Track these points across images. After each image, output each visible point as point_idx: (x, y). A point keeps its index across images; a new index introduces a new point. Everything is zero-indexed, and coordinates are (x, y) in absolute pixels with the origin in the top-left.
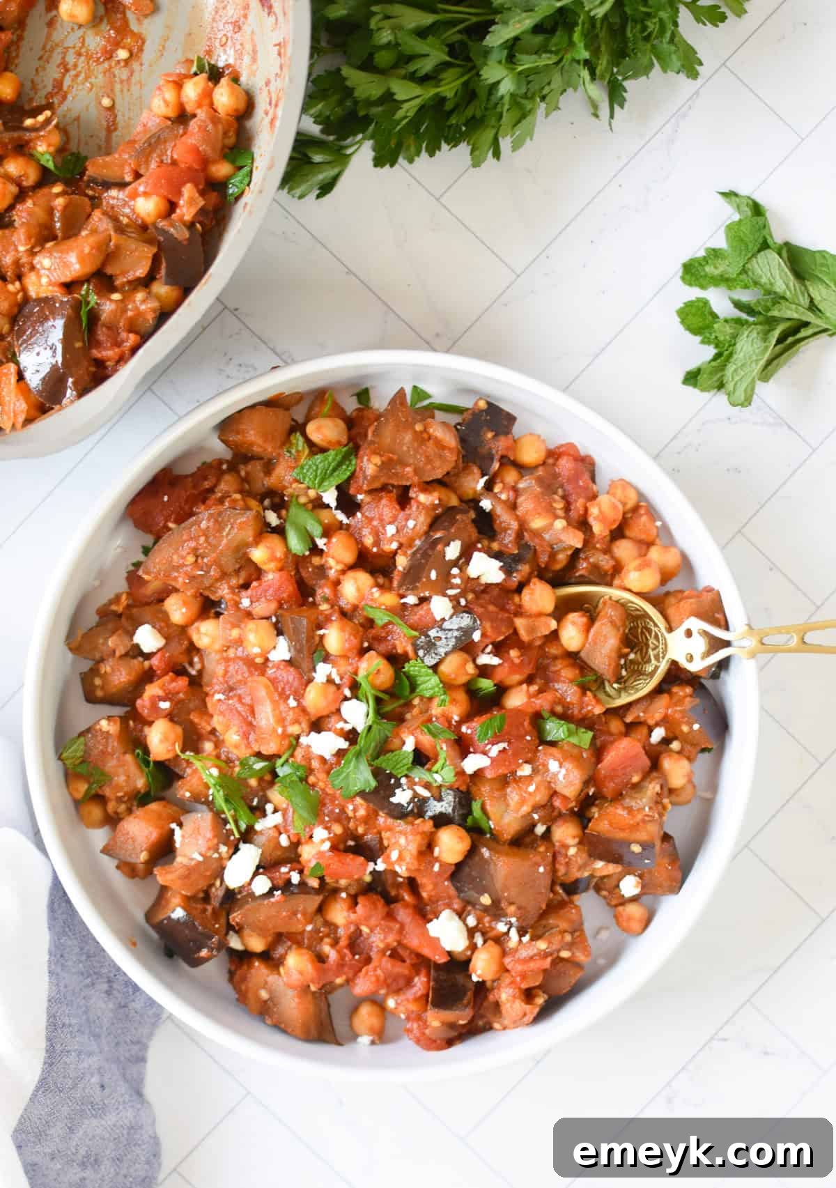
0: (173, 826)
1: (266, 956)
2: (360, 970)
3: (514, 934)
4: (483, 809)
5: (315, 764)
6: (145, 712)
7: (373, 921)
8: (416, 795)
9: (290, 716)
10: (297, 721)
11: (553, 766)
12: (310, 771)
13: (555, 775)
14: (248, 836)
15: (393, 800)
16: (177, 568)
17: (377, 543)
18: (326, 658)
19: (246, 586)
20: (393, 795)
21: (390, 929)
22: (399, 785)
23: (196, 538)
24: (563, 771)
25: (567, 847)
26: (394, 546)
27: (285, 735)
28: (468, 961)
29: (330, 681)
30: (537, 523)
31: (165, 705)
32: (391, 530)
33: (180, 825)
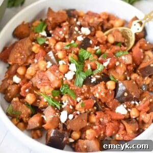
0: (42, 116)
1: (80, 138)
2: (106, 128)
3: (136, 103)
4: (113, 77)
5: (69, 83)
6: (23, 95)
7: (102, 116)
8: (96, 78)
9: (58, 75)
10: (60, 75)
11: (123, 58)
12: (69, 86)
13: (125, 60)
14: (62, 110)
15: (92, 82)
16: (17, 58)
17: (59, 37)
18: (60, 60)
19: (34, 58)
20: (91, 81)
21: (107, 116)
22: (91, 78)
23: (18, 49)
24: (126, 58)
25: (137, 78)
26: (63, 35)
27: (59, 80)
28: (130, 116)
29: (63, 64)
30: (91, 21)
31: (27, 91)
32: (61, 33)
33: (44, 115)
